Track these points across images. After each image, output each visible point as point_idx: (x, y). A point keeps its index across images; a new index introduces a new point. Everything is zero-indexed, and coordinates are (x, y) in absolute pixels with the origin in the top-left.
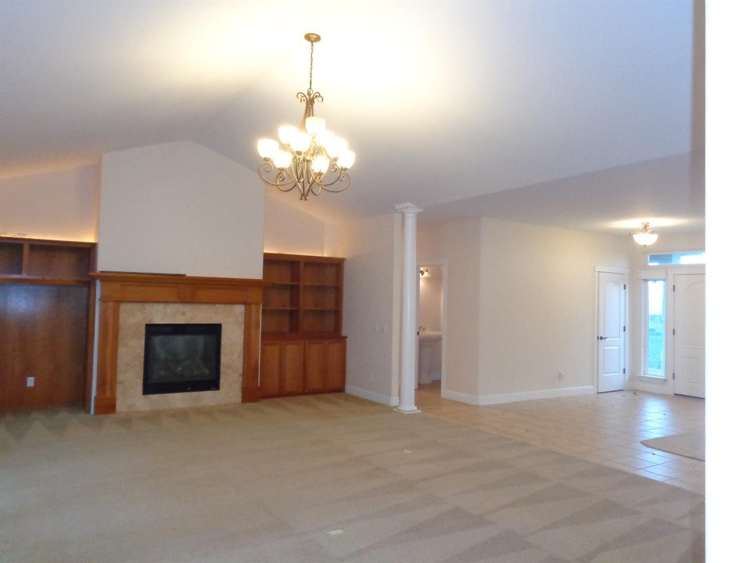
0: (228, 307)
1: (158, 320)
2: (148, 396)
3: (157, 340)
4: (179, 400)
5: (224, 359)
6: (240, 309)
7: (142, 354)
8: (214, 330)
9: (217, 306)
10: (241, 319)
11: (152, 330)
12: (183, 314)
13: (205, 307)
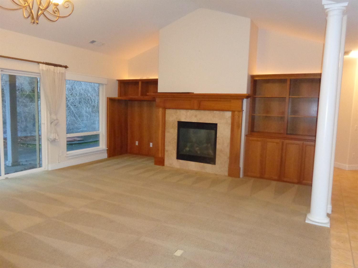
0: (222, 113)
1: (183, 120)
2: (178, 160)
3: (183, 130)
4: (193, 166)
5: (219, 147)
6: (228, 114)
7: (176, 137)
8: (213, 127)
9: (215, 112)
10: (230, 121)
11: (182, 125)
12: (196, 116)
13: (207, 112)
